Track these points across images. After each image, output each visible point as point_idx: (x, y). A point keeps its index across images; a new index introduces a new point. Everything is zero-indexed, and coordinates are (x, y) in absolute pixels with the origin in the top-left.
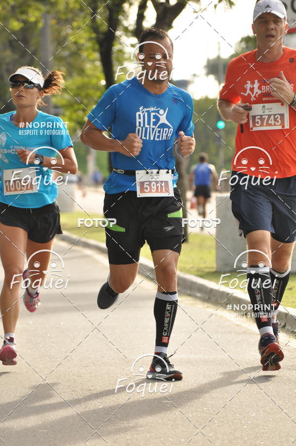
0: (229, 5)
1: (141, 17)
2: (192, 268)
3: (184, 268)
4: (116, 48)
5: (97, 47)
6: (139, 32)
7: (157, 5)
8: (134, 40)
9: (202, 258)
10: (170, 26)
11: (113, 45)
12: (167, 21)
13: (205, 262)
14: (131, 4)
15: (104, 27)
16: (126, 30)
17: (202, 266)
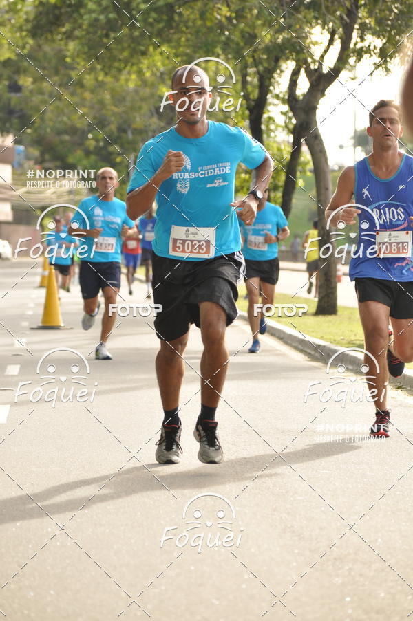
0: (385, 73)
1: (293, 83)
2: (343, 339)
3: (335, 341)
4: (265, 116)
5: (247, 112)
6: (291, 99)
7: (309, 73)
8: (286, 108)
9: (352, 331)
10: (323, 94)
11: (264, 113)
12: (321, 88)
13: (355, 335)
14: (282, 71)
15: (255, 94)
16: (277, 96)
17: (353, 338)
